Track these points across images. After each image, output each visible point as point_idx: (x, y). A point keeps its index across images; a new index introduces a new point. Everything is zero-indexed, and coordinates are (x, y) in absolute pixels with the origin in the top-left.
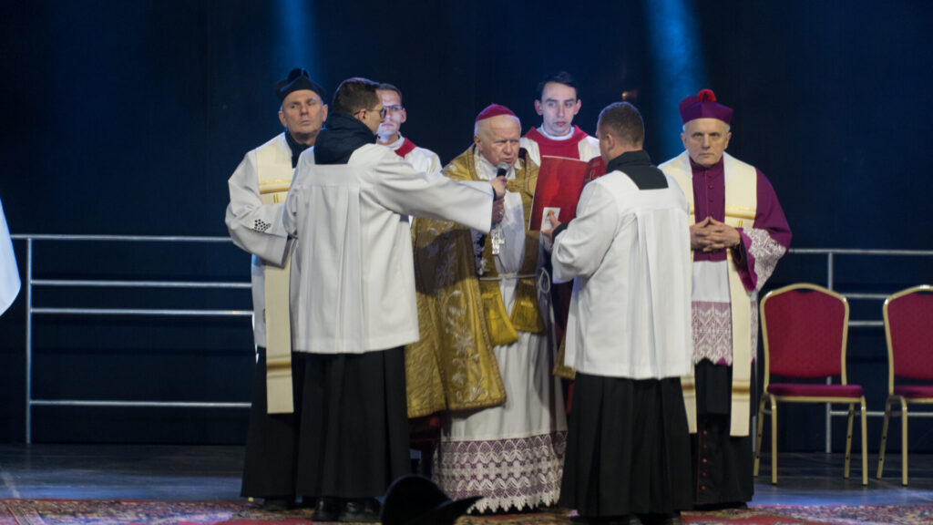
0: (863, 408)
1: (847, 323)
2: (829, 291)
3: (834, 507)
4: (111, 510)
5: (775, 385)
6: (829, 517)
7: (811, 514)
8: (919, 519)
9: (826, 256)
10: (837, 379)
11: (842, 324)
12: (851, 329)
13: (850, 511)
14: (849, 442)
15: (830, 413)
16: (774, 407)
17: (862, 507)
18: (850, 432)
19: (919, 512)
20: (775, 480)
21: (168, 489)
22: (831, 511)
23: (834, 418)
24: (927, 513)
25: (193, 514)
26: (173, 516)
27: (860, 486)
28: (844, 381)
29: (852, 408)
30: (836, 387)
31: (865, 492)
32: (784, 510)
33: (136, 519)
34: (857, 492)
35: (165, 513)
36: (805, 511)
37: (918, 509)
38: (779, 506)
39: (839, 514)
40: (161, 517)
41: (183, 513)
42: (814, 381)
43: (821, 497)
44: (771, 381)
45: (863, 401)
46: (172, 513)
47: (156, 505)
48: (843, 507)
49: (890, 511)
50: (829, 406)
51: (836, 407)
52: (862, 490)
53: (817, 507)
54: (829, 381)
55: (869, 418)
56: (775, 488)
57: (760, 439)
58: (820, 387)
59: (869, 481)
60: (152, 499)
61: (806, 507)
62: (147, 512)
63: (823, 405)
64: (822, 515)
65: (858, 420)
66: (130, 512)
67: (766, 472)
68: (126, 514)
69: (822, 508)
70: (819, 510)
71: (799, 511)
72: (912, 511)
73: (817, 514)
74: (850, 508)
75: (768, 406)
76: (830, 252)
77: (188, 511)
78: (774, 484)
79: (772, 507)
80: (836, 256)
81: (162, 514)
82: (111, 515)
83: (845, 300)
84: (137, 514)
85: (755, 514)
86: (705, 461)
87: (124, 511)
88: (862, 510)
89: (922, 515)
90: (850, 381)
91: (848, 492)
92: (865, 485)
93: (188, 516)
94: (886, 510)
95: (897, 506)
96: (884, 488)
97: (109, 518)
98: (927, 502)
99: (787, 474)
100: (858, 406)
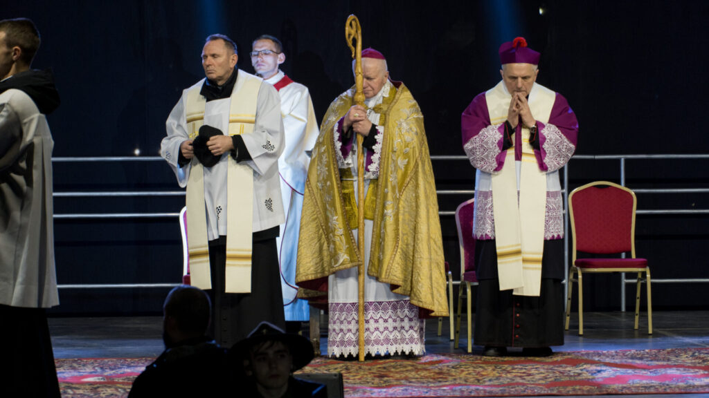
0: (648, 276)
1: (635, 212)
2: (622, 187)
3: (626, 351)
4: (75, 365)
5: (580, 260)
6: (622, 358)
7: (608, 357)
8: (691, 358)
9: (618, 161)
10: (629, 255)
11: (631, 212)
12: (638, 216)
13: (638, 354)
14: (638, 301)
15: (624, 281)
16: (580, 277)
17: (647, 351)
18: (638, 294)
19: (691, 353)
20: (581, 332)
21: (119, 349)
22: (624, 354)
23: (627, 285)
24: (697, 354)
25: (136, 366)
26: (121, 368)
27: (645, 335)
28: (634, 256)
29: (640, 276)
30: (628, 260)
31: (650, 339)
32: (588, 354)
33: (93, 370)
34: (644, 340)
35: (115, 366)
36: (604, 354)
37: (690, 350)
38: (583, 351)
39: (629, 356)
40: (113, 369)
41: (129, 366)
42: (612, 256)
43: (616, 344)
44: (578, 257)
45: (648, 270)
46: (120, 366)
47: (108, 361)
48: (633, 351)
49: (668, 353)
50: (623, 275)
51: (629, 275)
52: (648, 338)
53: (613, 351)
54: (623, 255)
55: (653, 284)
56: (581, 338)
57: (570, 301)
58: (617, 260)
59: (653, 331)
60: (107, 356)
61: (604, 352)
62: (101, 366)
63: (619, 274)
64: (616, 357)
65: (644, 286)
66: (89, 366)
67: (575, 326)
68: (85, 368)
69: (616, 352)
70: (614, 354)
71: (599, 355)
72: (686, 353)
73: (613, 356)
74: (639, 352)
75: (576, 276)
76: (623, 157)
77: (132, 364)
78: (581, 335)
79: (579, 352)
80: (626, 160)
81: (113, 367)
82: (74, 368)
83: (633, 193)
84: (94, 368)
85: (566, 357)
86: (518, 315)
87: (84, 365)
88: (648, 353)
89: (693, 355)
90: (637, 256)
91: (637, 340)
92: (650, 334)
93: (132, 368)
94: (665, 352)
95: (674, 349)
96: (664, 336)
97: (72, 371)
98: (697, 345)
99: (591, 327)
100: (644, 274)
